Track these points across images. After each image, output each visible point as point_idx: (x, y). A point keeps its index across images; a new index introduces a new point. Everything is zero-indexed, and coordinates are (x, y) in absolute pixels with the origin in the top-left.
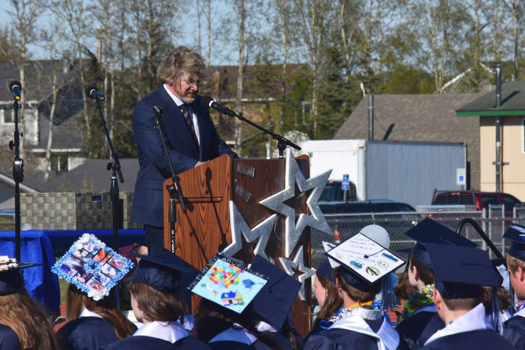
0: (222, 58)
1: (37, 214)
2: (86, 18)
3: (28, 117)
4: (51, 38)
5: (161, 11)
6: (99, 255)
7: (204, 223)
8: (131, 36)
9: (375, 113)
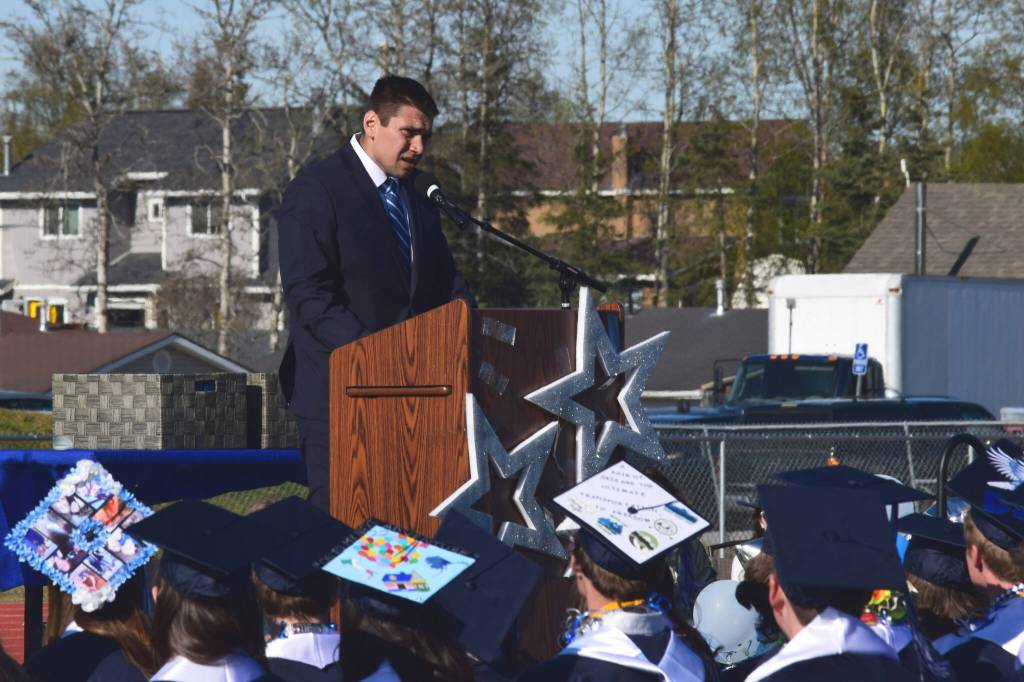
0: (630, 106)
1: (84, 416)
2: (357, 24)
3: (234, 223)
4: (285, 62)
5: (508, 12)
6: (105, 510)
7: (412, 437)
8: (448, 60)
9: (928, 220)
